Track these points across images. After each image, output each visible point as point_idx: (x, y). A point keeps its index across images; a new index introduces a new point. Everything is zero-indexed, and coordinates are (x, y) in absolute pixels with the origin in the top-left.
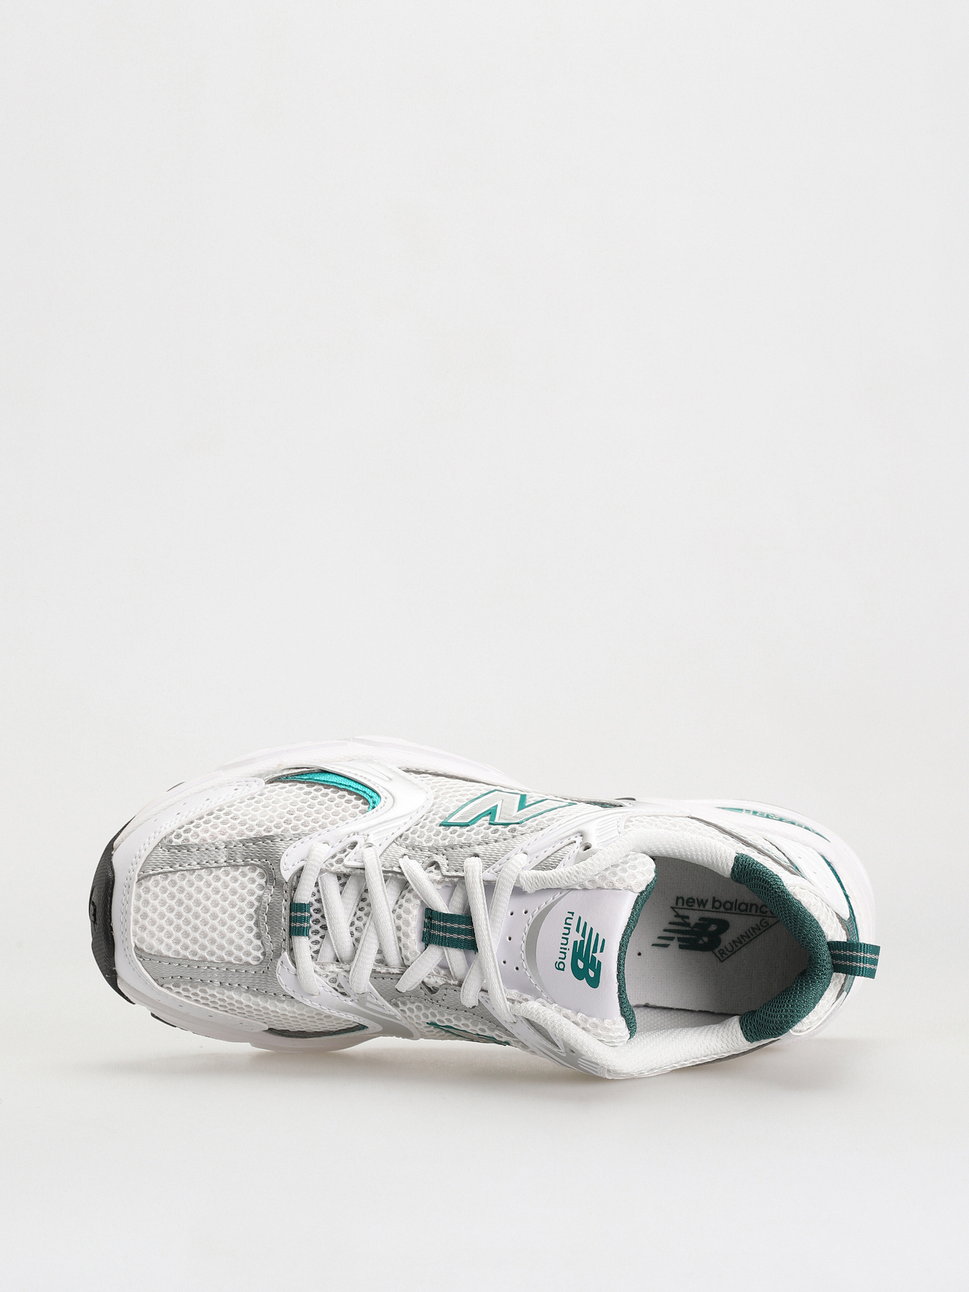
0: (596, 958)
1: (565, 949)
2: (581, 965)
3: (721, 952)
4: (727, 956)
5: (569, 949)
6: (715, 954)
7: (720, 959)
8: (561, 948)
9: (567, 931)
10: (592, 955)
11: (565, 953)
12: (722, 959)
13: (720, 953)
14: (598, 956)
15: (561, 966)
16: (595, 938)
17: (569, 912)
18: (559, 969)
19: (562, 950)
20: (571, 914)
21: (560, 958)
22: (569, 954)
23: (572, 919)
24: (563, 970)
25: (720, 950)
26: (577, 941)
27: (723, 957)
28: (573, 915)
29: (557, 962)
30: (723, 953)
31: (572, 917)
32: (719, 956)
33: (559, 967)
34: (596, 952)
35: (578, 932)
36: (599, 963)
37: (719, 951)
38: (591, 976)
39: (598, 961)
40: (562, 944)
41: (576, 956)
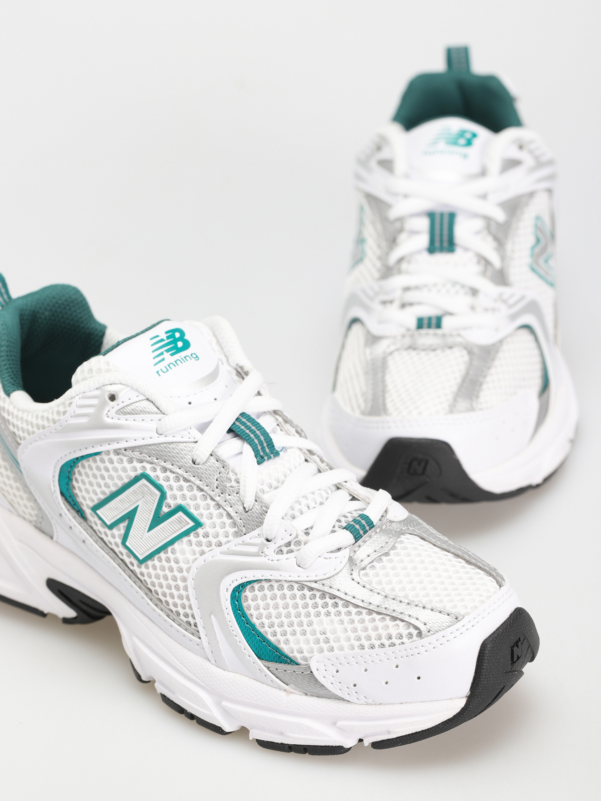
1: (182, 359)
2: (180, 344)
5: (181, 356)
9: (172, 366)
10: (167, 340)
11: (185, 358)
14: (163, 337)
16: (156, 345)
18: (197, 356)
19: (185, 360)
21: (191, 359)
22: (183, 354)
23: (161, 370)
26: (170, 355)
33: (195, 356)
38: (179, 334)
39: (166, 335)
41: (179, 350)
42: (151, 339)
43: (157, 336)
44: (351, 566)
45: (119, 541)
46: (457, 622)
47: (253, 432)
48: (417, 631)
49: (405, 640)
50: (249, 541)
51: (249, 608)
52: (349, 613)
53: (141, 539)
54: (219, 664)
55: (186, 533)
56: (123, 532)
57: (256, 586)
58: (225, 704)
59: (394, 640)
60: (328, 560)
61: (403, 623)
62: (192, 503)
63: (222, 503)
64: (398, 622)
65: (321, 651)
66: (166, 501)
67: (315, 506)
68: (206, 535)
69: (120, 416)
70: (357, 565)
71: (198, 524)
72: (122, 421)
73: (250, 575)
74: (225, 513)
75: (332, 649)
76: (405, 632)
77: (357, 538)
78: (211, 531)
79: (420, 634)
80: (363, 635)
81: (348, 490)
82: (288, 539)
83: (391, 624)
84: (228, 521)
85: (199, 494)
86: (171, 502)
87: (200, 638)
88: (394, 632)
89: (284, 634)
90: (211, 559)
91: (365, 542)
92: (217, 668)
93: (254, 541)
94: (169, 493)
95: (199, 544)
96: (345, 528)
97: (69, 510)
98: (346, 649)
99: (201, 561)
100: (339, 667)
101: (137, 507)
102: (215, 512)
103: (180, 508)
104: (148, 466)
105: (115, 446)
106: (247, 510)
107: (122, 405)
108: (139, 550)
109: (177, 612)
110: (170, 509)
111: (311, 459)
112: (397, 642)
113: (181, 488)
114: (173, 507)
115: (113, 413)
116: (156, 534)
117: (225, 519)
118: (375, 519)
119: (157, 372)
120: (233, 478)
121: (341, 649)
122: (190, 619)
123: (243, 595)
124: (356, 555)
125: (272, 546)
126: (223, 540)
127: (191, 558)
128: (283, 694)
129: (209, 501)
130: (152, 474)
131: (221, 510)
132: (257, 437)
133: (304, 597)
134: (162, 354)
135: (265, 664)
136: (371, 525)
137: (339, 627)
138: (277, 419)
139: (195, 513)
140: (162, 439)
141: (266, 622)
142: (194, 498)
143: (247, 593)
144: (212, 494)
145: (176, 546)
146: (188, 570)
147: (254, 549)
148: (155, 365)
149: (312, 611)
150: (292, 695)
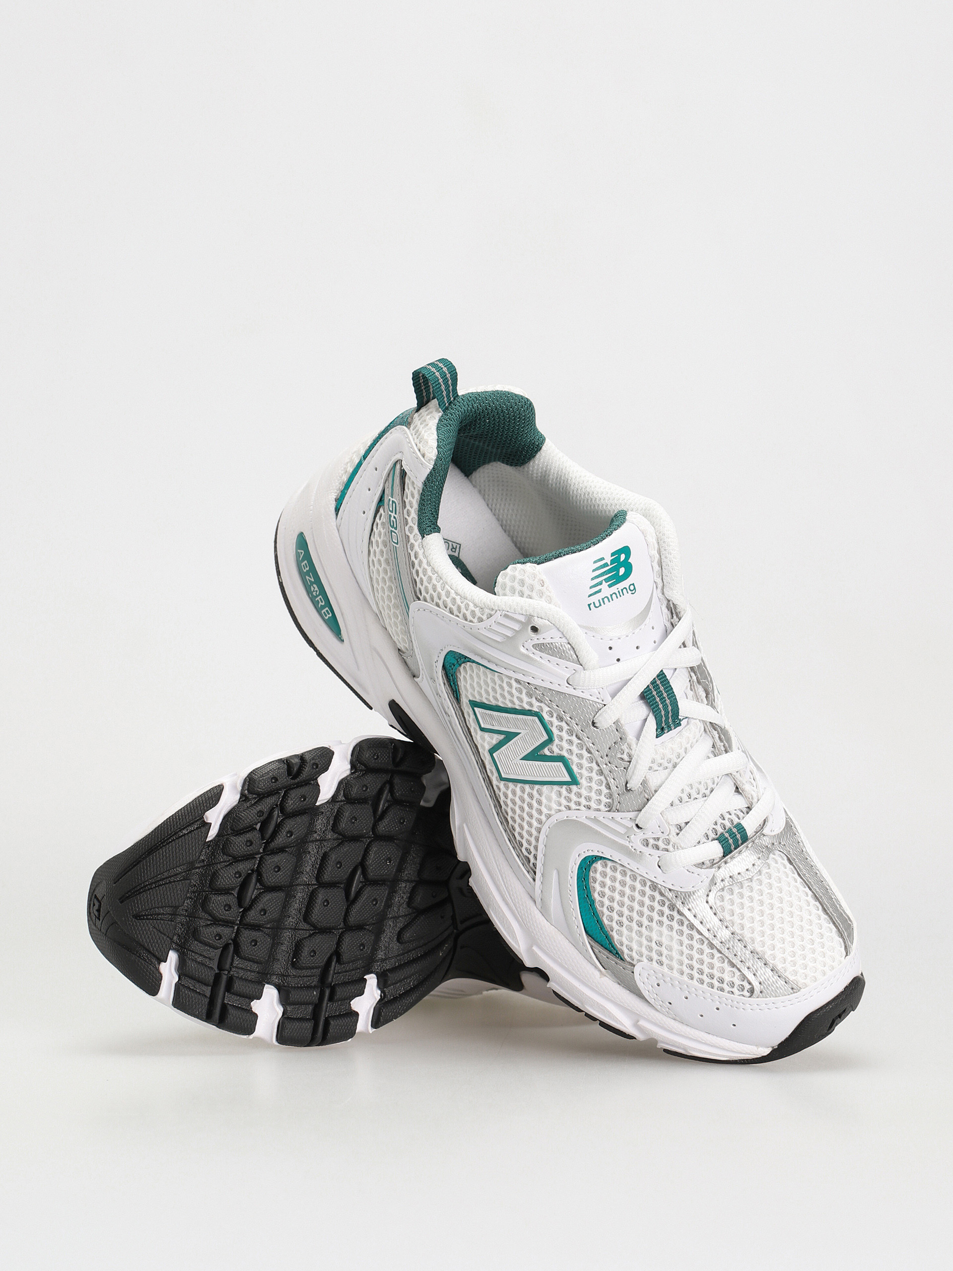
0: (611, 560)
1: (619, 591)
2: (622, 571)
3: (453, 550)
4: (453, 544)
5: (618, 589)
6: (459, 553)
7: (460, 547)
8: (620, 596)
9: (606, 600)
10: (611, 565)
11: (622, 590)
12: (458, 546)
13: (456, 550)
14: (608, 560)
15: (632, 587)
16: (597, 571)
17: (590, 610)
18: (635, 588)
19: (621, 594)
20: (591, 606)
21: (628, 593)
22: (621, 586)
23: (594, 603)
24: (633, 584)
25: (453, 552)
26: (608, 585)
27: (456, 546)
28: (591, 604)
29: (632, 593)
30: (454, 548)
31: (592, 604)
32: (458, 549)
33: (633, 589)
34: (607, 563)
35: (601, 589)
36: (612, 555)
37: (455, 552)
38: (624, 556)
39: (611, 556)
40: (617, 598)
41: (619, 579)
42: (595, 562)
43: (603, 559)
44: (710, 886)
45: (487, 747)
46: (791, 994)
47: (663, 700)
48: (750, 987)
49: (735, 990)
50: (619, 819)
51: (595, 881)
52: (691, 937)
53: (511, 761)
54: (544, 911)
55: (561, 784)
56: (494, 742)
57: (610, 864)
58: (535, 948)
59: (725, 986)
60: (691, 873)
61: (739, 973)
62: (575, 759)
63: (606, 772)
64: (734, 970)
65: (650, 959)
66: (550, 746)
67: (697, 796)
68: (579, 795)
69: (536, 651)
70: (716, 886)
71: (574, 781)
72: (537, 656)
73: (607, 853)
74: (605, 782)
75: (661, 963)
76: (737, 982)
77: (727, 852)
78: (584, 792)
79: (752, 991)
80: (696, 966)
81: (735, 780)
82: (659, 835)
83: (728, 968)
84: (605, 791)
85: (586, 754)
86: (555, 749)
87: (534, 880)
88: (727, 978)
89: (621, 924)
90: (574, 818)
91: (732, 858)
92: (540, 914)
93: (623, 822)
94: (556, 741)
95: (569, 800)
96: (718, 840)
97: (444, 684)
98: (675, 971)
99: (565, 815)
100: (661, 982)
101: (520, 733)
102: (596, 777)
103: (561, 759)
104: (546, 709)
105: (520, 677)
106: (628, 789)
107: (541, 641)
108: (505, 768)
109: (520, 842)
110: (551, 754)
111: (710, 732)
112: (727, 988)
113: (570, 742)
114: (555, 754)
115: (529, 644)
116: (528, 766)
117: (603, 788)
118: (750, 832)
119: (589, 605)
120: (626, 751)
121: (671, 968)
122: (531, 857)
123: (594, 865)
124: (719, 871)
125: (640, 835)
126: (593, 805)
127: (555, 806)
128: (597, 973)
129: (594, 765)
130: (546, 717)
131: (602, 778)
132: (665, 707)
133: (653, 898)
134: (601, 583)
135: (590, 941)
136: (745, 839)
137: (676, 946)
138: (691, 677)
139: (575, 769)
140: (570, 690)
141: (607, 903)
142: (580, 756)
143: (598, 865)
144: (599, 760)
145: (545, 789)
146: (549, 816)
147: (622, 830)
148: (590, 596)
149: (656, 917)
150: (605, 977)
